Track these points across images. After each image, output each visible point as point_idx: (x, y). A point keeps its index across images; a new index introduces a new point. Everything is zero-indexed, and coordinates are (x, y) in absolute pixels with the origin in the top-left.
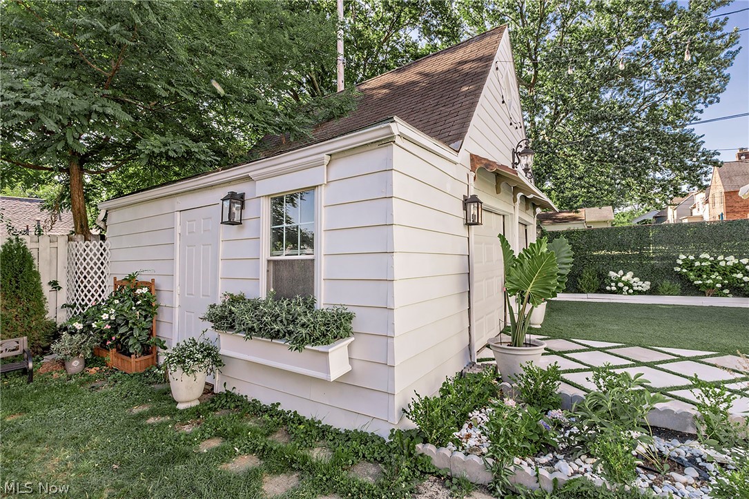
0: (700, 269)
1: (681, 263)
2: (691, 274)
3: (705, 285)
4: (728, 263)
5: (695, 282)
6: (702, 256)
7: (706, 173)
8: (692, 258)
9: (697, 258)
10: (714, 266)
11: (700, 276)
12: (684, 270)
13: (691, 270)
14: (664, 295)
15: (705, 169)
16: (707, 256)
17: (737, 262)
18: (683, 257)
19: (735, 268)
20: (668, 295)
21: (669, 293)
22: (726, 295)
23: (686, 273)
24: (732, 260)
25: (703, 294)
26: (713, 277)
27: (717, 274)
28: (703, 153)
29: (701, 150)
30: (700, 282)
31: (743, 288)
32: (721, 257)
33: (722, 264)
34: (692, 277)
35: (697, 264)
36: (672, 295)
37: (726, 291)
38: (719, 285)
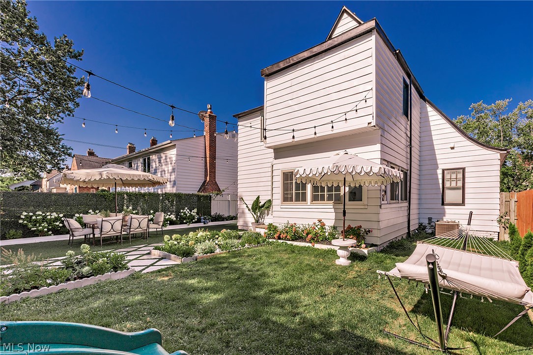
0: (36, 221)
1: (24, 218)
2: (29, 224)
3: (38, 230)
4: (52, 217)
5: (32, 229)
6: (38, 213)
7: (63, 160)
8: (31, 214)
9: (34, 214)
10: (44, 219)
11: (35, 225)
12: (25, 222)
13: (30, 222)
14: (10, 239)
15: (63, 157)
16: (40, 213)
17: (57, 216)
18: (25, 214)
19: (56, 219)
20: (13, 238)
21: (14, 237)
22: (50, 235)
23: (26, 223)
24: (54, 215)
25: (37, 236)
26: (43, 225)
27: (45, 223)
28: (63, 146)
29: (61, 144)
30: (35, 229)
31: (59, 230)
32: (48, 214)
33: (49, 217)
34: (30, 225)
35: (34, 218)
36: (16, 238)
37: (50, 233)
38: (46, 230)
